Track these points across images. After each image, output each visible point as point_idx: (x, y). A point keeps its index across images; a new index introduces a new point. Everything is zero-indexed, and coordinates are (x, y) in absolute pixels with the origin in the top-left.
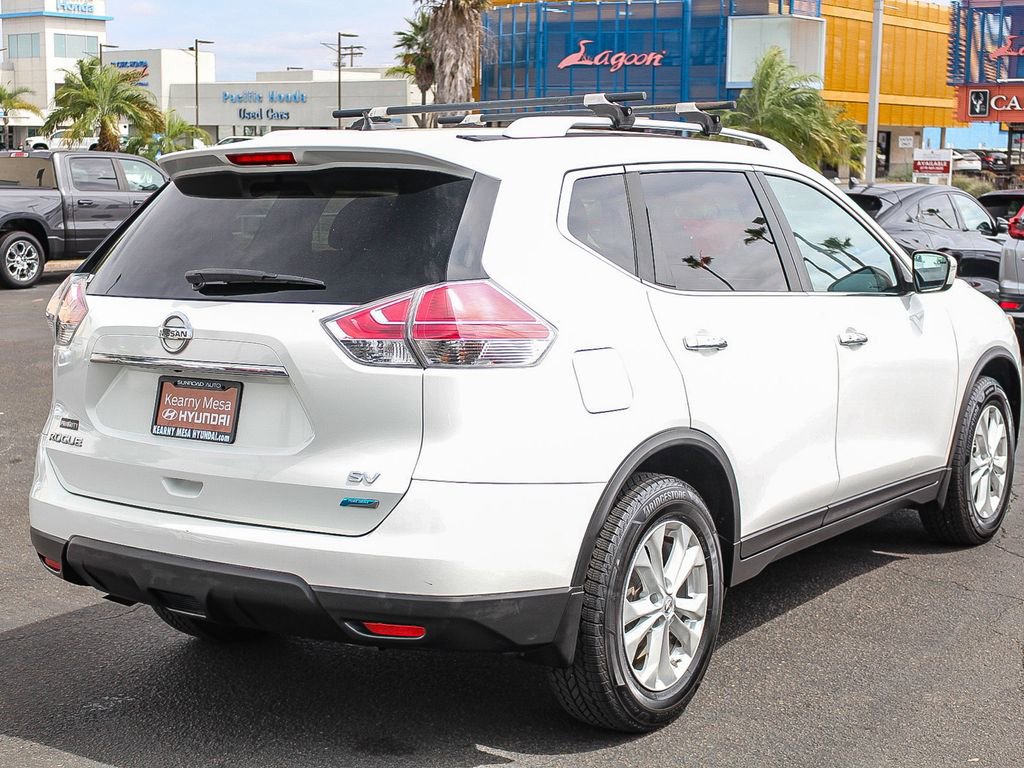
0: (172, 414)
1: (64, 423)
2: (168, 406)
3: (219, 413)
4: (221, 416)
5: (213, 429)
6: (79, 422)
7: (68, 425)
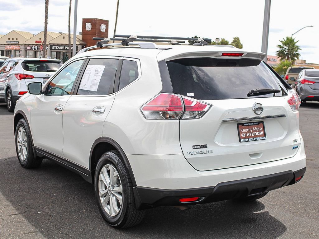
0: (245, 135)
1: (194, 147)
2: (242, 133)
3: (259, 131)
4: (260, 132)
5: (259, 136)
6: (207, 145)
7: (200, 147)
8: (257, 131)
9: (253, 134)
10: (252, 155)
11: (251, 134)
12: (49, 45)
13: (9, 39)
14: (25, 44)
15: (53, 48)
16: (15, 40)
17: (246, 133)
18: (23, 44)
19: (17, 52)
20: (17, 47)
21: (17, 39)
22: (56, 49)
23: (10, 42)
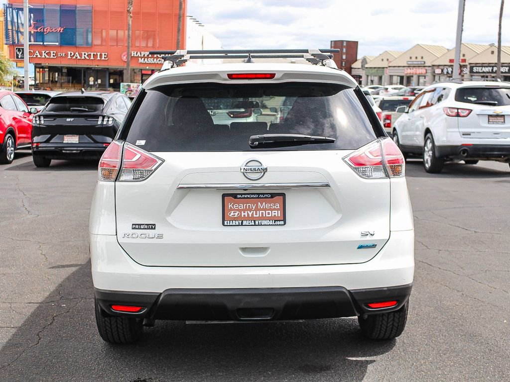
0: (236, 214)
1: (134, 226)
2: (231, 209)
3: (272, 210)
4: (273, 212)
5: (269, 219)
6: (155, 225)
7: (143, 227)
8: (265, 210)
9: (256, 214)
10: (244, 249)
11: (250, 214)
12: (469, 66)
13: (411, 58)
14: (433, 66)
15: (475, 70)
16: (419, 59)
17: (240, 211)
18: (430, 65)
19: (422, 77)
20: (422, 71)
21: (422, 58)
22: (479, 72)
23: (411, 63)
